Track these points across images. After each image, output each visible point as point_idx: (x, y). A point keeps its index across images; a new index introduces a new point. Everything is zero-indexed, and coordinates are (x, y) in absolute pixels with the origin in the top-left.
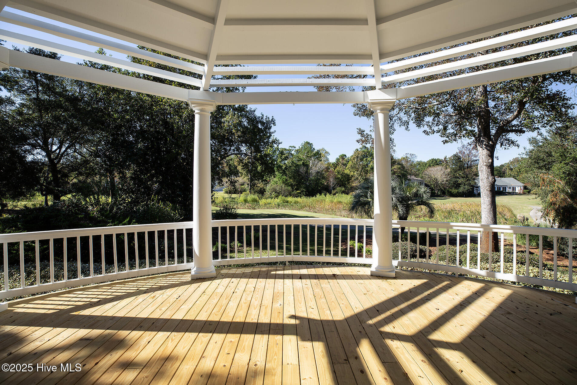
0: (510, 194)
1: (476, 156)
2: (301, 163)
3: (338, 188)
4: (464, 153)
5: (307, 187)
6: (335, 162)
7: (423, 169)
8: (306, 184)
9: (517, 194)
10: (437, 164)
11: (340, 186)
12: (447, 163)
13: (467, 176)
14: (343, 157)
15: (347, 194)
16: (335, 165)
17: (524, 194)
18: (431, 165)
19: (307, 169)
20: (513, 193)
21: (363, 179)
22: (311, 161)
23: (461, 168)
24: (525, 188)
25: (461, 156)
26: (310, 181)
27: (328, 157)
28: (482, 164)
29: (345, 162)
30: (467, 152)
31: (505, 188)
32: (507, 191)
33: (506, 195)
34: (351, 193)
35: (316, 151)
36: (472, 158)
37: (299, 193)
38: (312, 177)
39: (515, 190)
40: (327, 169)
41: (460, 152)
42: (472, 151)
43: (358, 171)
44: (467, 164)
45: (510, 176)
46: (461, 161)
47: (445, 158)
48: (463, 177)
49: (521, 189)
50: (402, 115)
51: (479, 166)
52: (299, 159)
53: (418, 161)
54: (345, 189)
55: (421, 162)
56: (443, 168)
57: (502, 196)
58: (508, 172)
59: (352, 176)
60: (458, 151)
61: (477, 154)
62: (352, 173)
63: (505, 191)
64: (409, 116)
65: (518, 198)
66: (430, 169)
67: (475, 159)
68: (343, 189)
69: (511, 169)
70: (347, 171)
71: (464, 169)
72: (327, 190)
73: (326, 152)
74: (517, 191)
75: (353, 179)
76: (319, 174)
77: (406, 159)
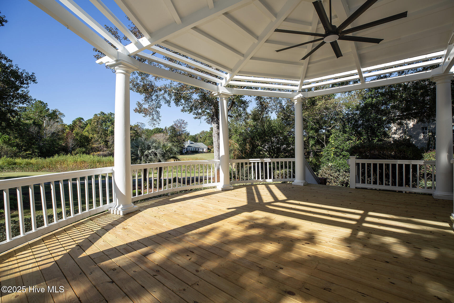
0: (201, 152)
1: (184, 128)
2: (31, 122)
3: (78, 149)
4: (178, 125)
5: (40, 148)
6: (72, 124)
7: (150, 135)
8: (39, 145)
9: (205, 153)
10: (160, 132)
11: (80, 147)
12: (167, 131)
13: (179, 141)
14: (80, 120)
15: (89, 154)
16: (72, 128)
17: (208, 152)
18: (156, 132)
19: (40, 129)
20: (203, 152)
21: (103, 141)
22: (45, 121)
23: (176, 135)
24: (208, 149)
25: (176, 127)
26: (44, 141)
27: (62, 118)
28: (215, 132)
29: (82, 125)
30: (179, 125)
31: (199, 149)
32: (200, 151)
33: (200, 153)
34: (92, 153)
35: (50, 111)
36: (182, 129)
37: (29, 154)
38: (47, 137)
39: (204, 150)
40: (63, 131)
41: (175, 124)
42: (182, 125)
43: (98, 134)
44: (179, 133)
45: (200, 142)
46: (175, 131)
47: (166, 128)
48: (177, 142)
49: (206, 149)
50: (166, 95)
51: (213, 133)
52: (28, 117)
53: (146, 129)
54: (86, 150)
55: (148, 129)
56: (165, 135)
57: (198, 154)
58: (199, 139)
59: (92, 138)
60: (174, 124)
61: (185, 127)
62: (91, 136)
63: (199, 151)
64: (170, 97)
65: (206, 155)
66: (156, 135)
67: (183, 130)
68: (84, 150)
69: (201, 138)
70: (86, 134)
71: (177, 136)
72: (66, 150)
73: (60, 114)
74: (204, 151)
75: (93, 140)
76: (55, 135)
77: (137, 126)
